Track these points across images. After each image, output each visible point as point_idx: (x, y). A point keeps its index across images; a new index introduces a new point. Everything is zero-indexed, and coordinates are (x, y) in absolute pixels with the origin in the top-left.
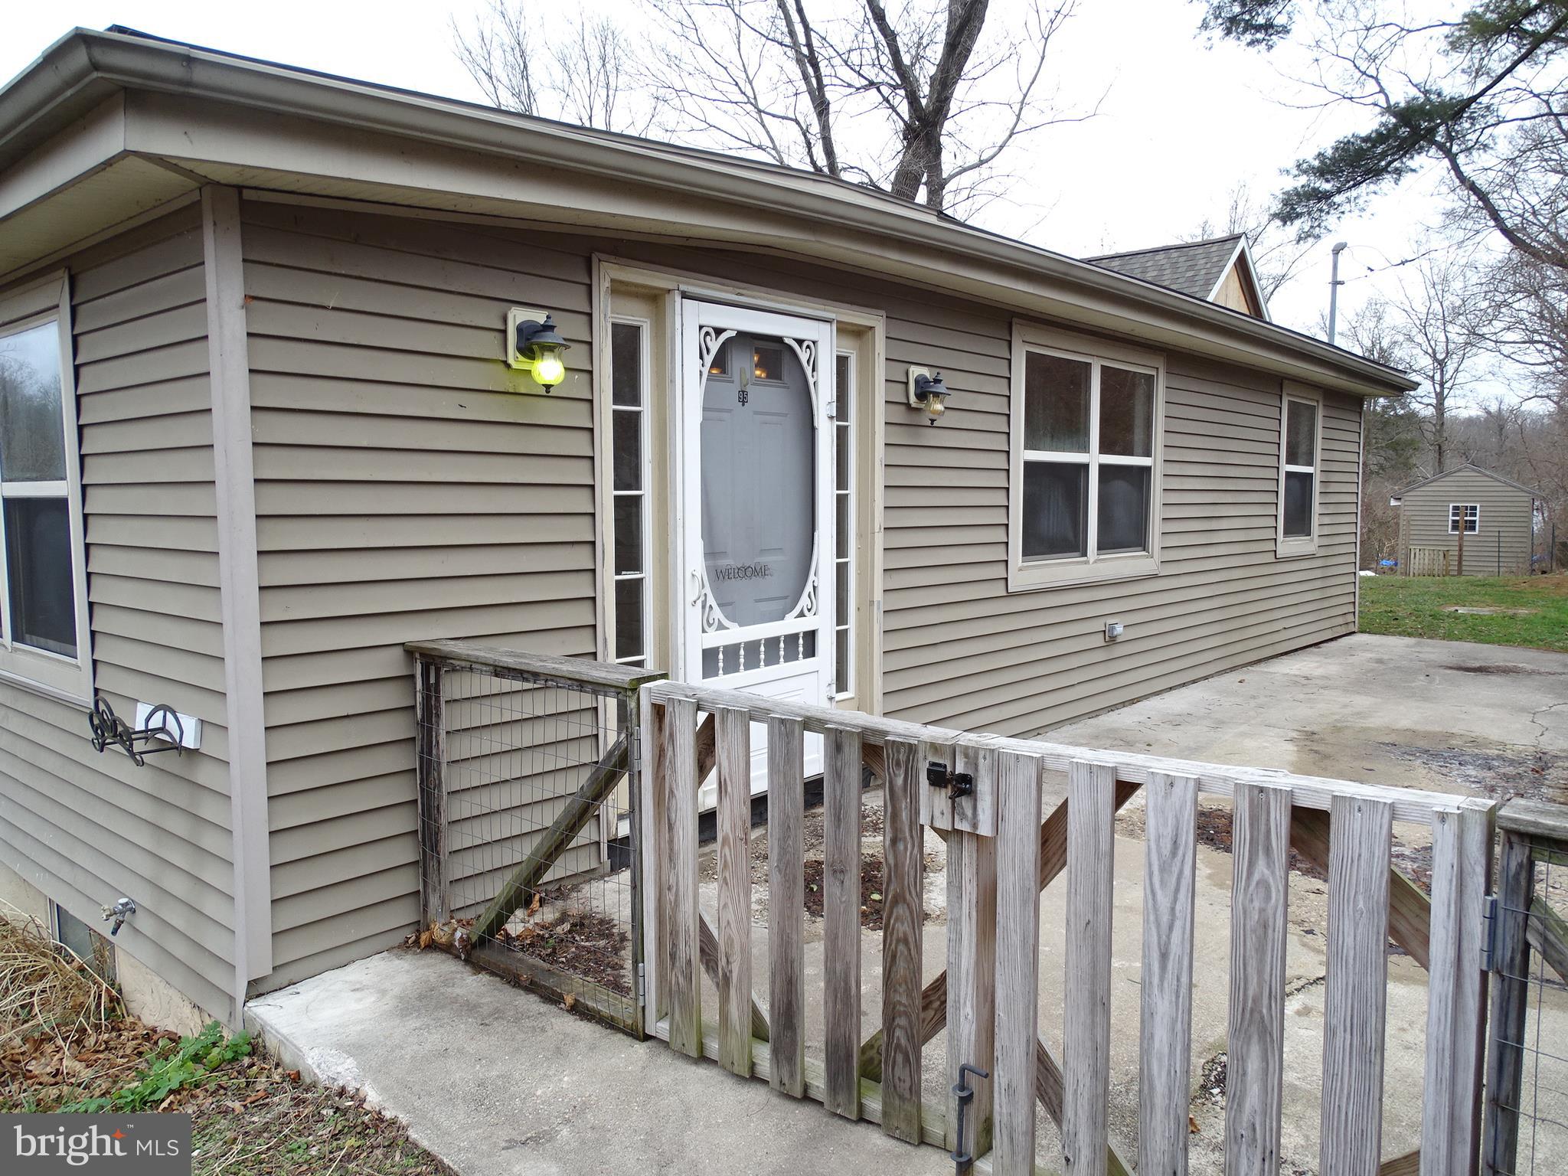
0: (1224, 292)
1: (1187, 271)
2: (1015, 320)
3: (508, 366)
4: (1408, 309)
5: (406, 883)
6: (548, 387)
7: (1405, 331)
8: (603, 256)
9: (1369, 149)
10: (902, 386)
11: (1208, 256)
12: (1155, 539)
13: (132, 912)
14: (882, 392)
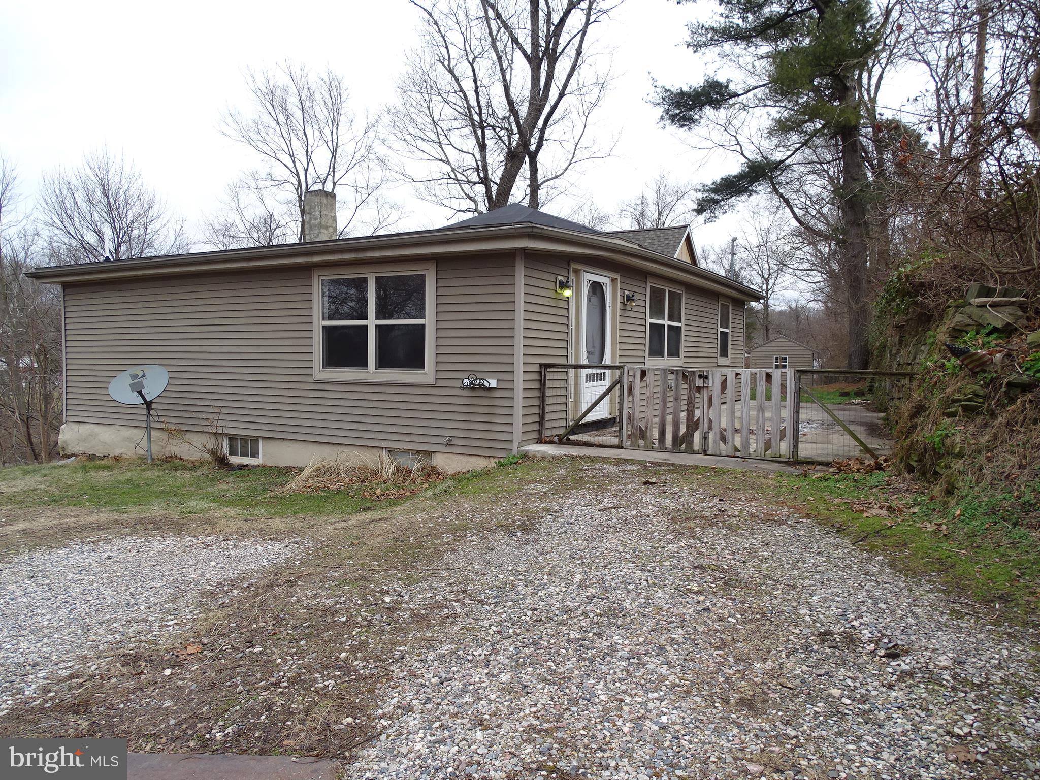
0: (681, 254)
1: (664, 241)
2: (646, 275)
3: (556, 291)
5: (537, 427)
6: (568, 298)
8: (573, 262)
9: (737, 181)
10: (623, 297)
11: (673, 234)
12: (682, 354)
13: (451, 440)
14: (619, 299)
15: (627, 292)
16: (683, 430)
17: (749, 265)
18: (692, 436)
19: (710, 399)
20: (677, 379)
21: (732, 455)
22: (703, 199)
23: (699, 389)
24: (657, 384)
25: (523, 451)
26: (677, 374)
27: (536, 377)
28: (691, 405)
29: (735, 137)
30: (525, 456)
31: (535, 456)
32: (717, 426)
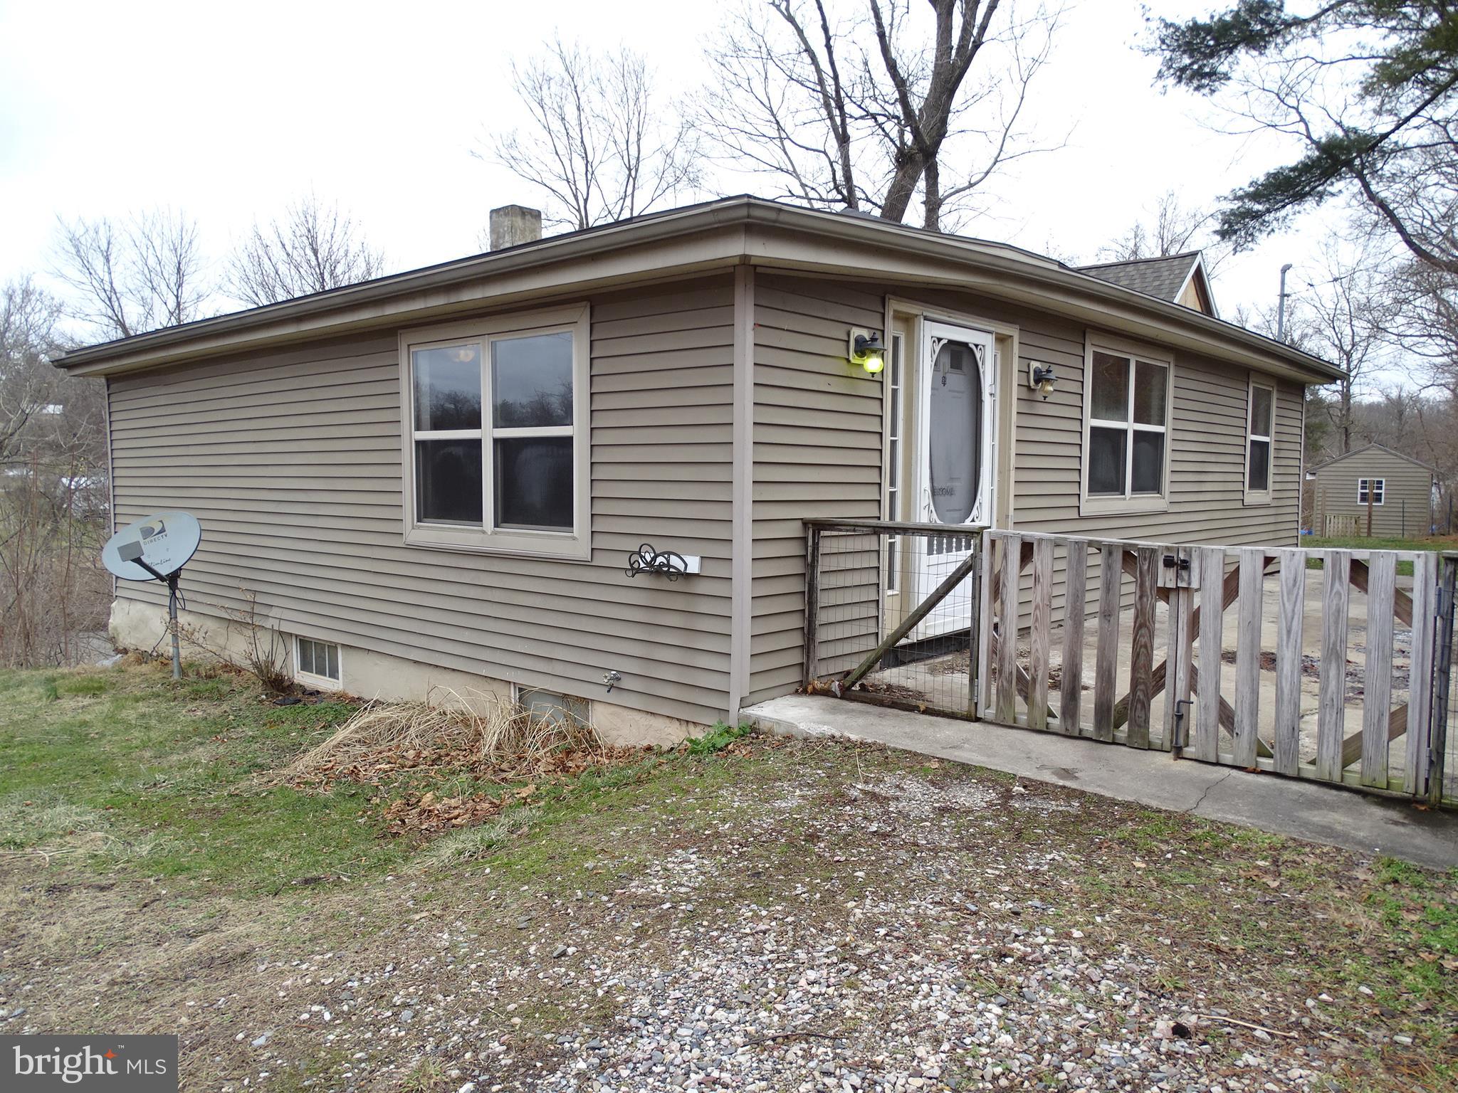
0: (1185, 296)
1: (1153, 281)
2: (1088, 330)
3: (848, 360)
4: (1318, 305)
5: (796, 657)
6: (873, 374)
7: (1314, 325)
8: (891, 296)
9: (1296, 177)
10: (1025, 374)
11: (1171, 269)
12: (1166, 485)
13: (619, 679)
14: (1016, 378)
15: (1034, 365)
16: (1123, 688)
17: (1319, 331)
18: (1146, 708)
19: (1195, 618)
20: (1109, 567)
21: (1251, 766)
22: (1233, 213)
23: (1165, 593)
24: (1059, 578)
25: (748, 717)
26: (1110, 553)
27: (794, 549)
28: (1144, 631)
29: (1297, 109)
30: (752, 732)
31: (769, 733)
32: (1211, 689)
